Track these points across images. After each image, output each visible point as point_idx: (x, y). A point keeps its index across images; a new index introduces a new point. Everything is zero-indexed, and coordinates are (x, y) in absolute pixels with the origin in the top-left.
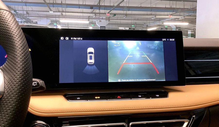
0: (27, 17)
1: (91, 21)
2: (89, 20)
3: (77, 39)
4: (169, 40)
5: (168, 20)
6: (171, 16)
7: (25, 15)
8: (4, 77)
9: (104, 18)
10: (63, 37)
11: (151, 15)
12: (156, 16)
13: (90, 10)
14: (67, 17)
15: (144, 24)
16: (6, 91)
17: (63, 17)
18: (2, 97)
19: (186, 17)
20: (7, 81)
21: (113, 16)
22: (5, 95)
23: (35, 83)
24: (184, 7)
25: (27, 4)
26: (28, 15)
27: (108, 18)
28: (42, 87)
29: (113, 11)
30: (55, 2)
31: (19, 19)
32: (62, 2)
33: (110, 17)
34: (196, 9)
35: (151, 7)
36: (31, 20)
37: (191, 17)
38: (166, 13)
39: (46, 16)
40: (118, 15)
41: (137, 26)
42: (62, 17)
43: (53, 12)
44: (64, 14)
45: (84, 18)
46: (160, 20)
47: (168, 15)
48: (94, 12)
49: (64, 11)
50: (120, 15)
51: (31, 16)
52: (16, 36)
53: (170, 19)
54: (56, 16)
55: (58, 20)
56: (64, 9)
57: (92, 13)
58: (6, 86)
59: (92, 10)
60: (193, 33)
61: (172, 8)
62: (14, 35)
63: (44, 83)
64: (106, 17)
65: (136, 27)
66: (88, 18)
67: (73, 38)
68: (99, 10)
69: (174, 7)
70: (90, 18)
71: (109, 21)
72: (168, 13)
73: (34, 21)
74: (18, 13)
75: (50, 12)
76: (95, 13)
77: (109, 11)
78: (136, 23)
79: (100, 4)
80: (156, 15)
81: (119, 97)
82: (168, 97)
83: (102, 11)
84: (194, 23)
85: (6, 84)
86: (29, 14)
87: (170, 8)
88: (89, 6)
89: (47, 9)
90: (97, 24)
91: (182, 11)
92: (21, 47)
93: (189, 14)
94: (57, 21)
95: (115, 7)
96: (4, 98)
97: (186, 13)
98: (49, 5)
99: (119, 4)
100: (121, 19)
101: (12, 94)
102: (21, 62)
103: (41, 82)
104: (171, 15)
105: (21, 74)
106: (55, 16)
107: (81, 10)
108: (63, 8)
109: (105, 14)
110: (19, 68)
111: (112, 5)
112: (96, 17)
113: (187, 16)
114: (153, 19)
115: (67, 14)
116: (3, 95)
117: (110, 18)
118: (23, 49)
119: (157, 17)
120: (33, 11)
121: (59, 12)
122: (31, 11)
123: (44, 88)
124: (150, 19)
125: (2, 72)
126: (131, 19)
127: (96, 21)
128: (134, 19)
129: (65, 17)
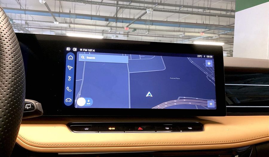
0: (26, 28)
1: (106, 36)
2: (103, 35)
3: (88, 50)
5: (200, 39)
6: (203, 34)
7: (23, 26)
9: (122, 33)
10: (69, 48)
11: (179, 31)
13: (104, 23)
14: (75, 30)
17: (71, 29)
19: (221, 36)
21: (133, 31)
23: (29, 105)
24: (219, 23)
25: (26, 12)
26: (27, 26)
27: (126, 34)
28: (39, 111)
29: (132, 24)
30: (61, 11)
31: (16, 30)
32: (70, 11)
33: (129, 32)
34: (234, 26)
35: (180, 21)
37: (228, 36)
38: (197, 30)
39: (49, 28)
40: (139, 30)
42: (69, 29)
43: (59, 23)
44: (72, 26)
46: (190, 38)
47: (199, 33)
48: (110, 25)
49: (73, 22)
50: (142, 30)
51: (31, 27)
53: (201, 37)
54: (62, 28)
56: (72, 20)
57: (107, 26)
59: (108, 22)
61: (204, 24)
63: (41, 106)
64: (124, 32)
66: (101, 32)
67: (83, 50)
68: (116, 22)
69: (207, 22)
70: (104, 32)
71: (128, 37)
72: (200, 30)
74: (15, 22)
75: (55, 23)
76: (111, 27)
77: (128, 24)
79: (117, 16)
80: (184, 32)
81: (140, 128)
82: (204, 131)
83: (119, 24)
84: (230, 43)
86: (29, 25)
87: (202, 24)
88: (104, 18)
89: (51, 18)
91: (216, 28)
92: (12, 53)
93: (225, 32)
95: (135, 20)
97: (221, 31)
98: (54, 14)
99: (140, 17)
100: (143, 35)
102: (10, 74)
103: (37, 104)
104: (203, 32)
105: (8, 89)
107: (94, 22)
108: (72, 18)
109: (123, 28)
110: (7, 81)
111: (132, 17)
112: (112, 31)
113: (222, 34)
114: (181, 36)
115: (76, 26)
117: (129, 34)
118: (15, 56)
119: (187, 34)
120: (34, 21)
121: (66, 23)
122: (31, 21)
123: (41, 112)
124: (178, 37)
126: (154, 35)
127: (111, 36)
128: (158, 36)
129: (73, 30)
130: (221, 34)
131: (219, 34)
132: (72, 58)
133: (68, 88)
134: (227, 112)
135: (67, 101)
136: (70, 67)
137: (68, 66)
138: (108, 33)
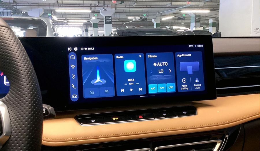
0: (14, 6)
1: (94, 10)
2: (91, 9)
3: (88, 49)
4: (197, 46)
6: (190, 2)
7: (12, 5)
8: (9, 112)
9: (110, 6)
10: (70, 48)
11: (166, 1)
12: (172, 3)
14: (63, 5)
15: (158, 12)
16: (14, 131)
17: (59, 5)
18: (9, 139)
20: (14, 118)
21: (120, 3)
22: (12, 136)
26: (15, 4)
27: (114, 6)
28: (52, 114)
31: (4, 9)
33: (116, 5)
36: (19, 10)
39: (38, 5)
40: (127, 2)
41: (150, 14)
42: (57, 5)
44: (61, 3)
45: (85, 6)
46: (177, 7)
50: (129, 2)
51: (20, 5)
52: (20, 60)
53: (188, 6)
55: (53, 9)
58: (13, 124)
60: (215, 22)
62: (17, 59)
63: (54, 109)
64: (112, 5)
65: (148, 16)
66: (90, 6)
67: (83, 49)
70: (92, 6)
71: (116, 9)
73: (24, 11)
76: (99, 0)
78: (148, 11)
80: (171, 1)
81: (140, 117)
82: (197, 114)
84: (217, 10)
85: (12, 121)
86: (17, 3)
90: (101, 13)
92: (27, 74)
94: (51, 11)
96: (11, 141)
100: (130, 6)
101: (22, 135)
103: (50, 108)
105: (30, 109)
106: (49, 5)
109: (111, 0)
112: (100, 4)
114: (168, 6)
115: (64, 2)
116: (11, 136)
117: (117, 6)
118: (30, 76)
124: (165, 7)
125: (6, 106)
126: (142, 6)
127: (99, 9)
128: (146, 6)
129: (61, 5)
130: (207, 2)
131: (205, 2)
132: (73, 57)
133: (73, 85)
134: (217, 94)
135: (73, 97)
136: (73, 66)
137: (71, 65)
138: (96, 7)
